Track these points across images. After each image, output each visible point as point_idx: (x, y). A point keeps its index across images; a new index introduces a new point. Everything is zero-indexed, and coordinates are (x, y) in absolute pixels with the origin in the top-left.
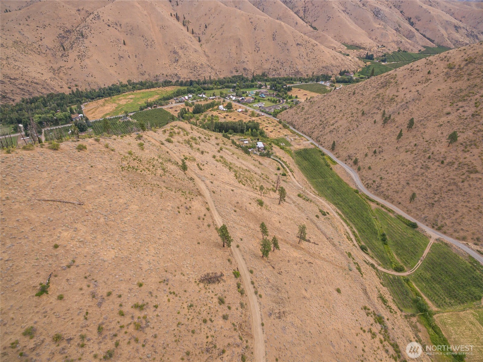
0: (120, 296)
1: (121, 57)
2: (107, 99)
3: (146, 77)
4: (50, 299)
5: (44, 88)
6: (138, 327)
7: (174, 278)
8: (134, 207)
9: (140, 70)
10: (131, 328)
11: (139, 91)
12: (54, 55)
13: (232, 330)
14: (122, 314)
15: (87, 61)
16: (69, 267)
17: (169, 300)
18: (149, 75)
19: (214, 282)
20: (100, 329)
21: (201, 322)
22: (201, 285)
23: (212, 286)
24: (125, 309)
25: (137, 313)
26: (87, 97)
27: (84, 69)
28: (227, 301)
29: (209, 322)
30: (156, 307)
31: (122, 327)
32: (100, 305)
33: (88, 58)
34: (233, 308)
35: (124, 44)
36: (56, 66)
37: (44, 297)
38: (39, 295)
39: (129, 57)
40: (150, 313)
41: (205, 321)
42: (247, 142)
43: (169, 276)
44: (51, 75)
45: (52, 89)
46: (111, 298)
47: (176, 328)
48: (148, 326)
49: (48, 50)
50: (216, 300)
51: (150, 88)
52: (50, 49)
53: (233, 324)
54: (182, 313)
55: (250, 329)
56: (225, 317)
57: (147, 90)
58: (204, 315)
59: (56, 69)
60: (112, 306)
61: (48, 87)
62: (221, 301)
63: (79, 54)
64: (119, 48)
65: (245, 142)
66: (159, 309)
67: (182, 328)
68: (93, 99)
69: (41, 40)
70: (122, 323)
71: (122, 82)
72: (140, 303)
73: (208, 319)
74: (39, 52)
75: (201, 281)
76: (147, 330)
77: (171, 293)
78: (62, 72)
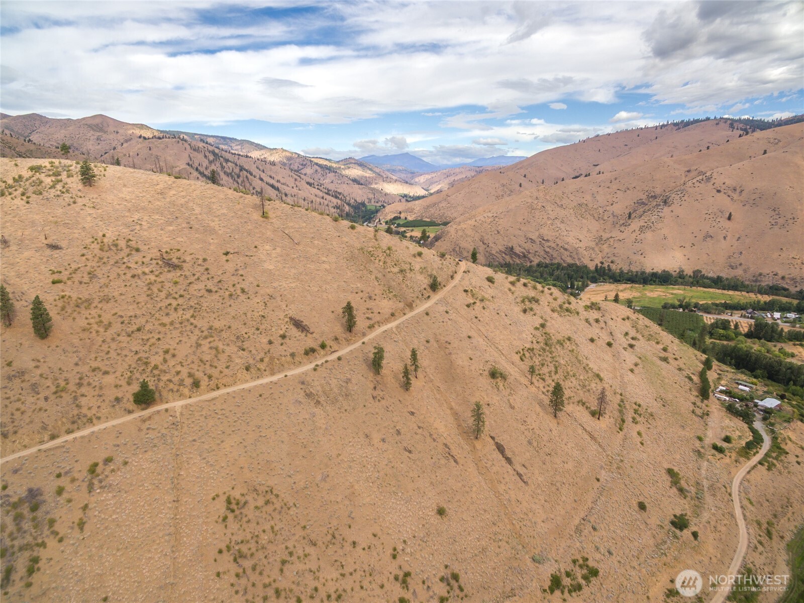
0: (244, 280)
1: (708, 236)
2: (637, 285)
3: (739, 272)
4: (225, 258)
5: (571, 256)
6: (231, 295)
7: (279, 302)
8: (327, 266)
9: (732, 260)
10: (227, 293)
11: (702, 289)
12: (614, 224)
13: (264, 351)
14: (234, 285)
15: (649, 235)
16: (247, 256)
17: (258, 303)
18: (745, 271)
19: (298, 327)
20: (220, 281)
21: (256, 327)
22: (287, 320)
23: (292, 327)
24: (237, 285)
25: (239, 292)
26: (611, 278)
27: (636, 244)
28: (287, 340)
29: (259, 332)
30: (249, 298)
31: (227, 289)
32: (233, 275)
33: (653, 231)
34: (284, 347)
35: (729, 218)
36: (605, 236)
37: (224, 256)
38: (224, 254)
39: (725, 238)
40: (243, 297)
41: (258, 329)
42: (747, 389)
43: (279, 299)
44: (593, 244)
45: (579, 259)
46: (240, 277)
47: (241, 313)
48: (234, 300)
49: (612, 217)
50: (282, 332)
51: (729, 289)
52: (614, 216)
53: (269, 351)
54: (254, 313)
55: (279, 372)
56: (270, 342)
57: (720, 291)
58: (262, 327)
59: (604, 239)
60: (235, 279)
61: (576, 256)
62: (283, 337)
63: (646, 225)
64: (715, 224)
65: (741, 387)
66: (248, 300)
67: (243, 317)
68: (619, 281)
69: (612, 205)
70: (229, 289)
71: (683, 271)
72: (246, 290)
73: (260, 330)
74: (599, 218)
75: (291, 318)
76: (232, 301)
77: (264, 302)
78: (608, 243)
